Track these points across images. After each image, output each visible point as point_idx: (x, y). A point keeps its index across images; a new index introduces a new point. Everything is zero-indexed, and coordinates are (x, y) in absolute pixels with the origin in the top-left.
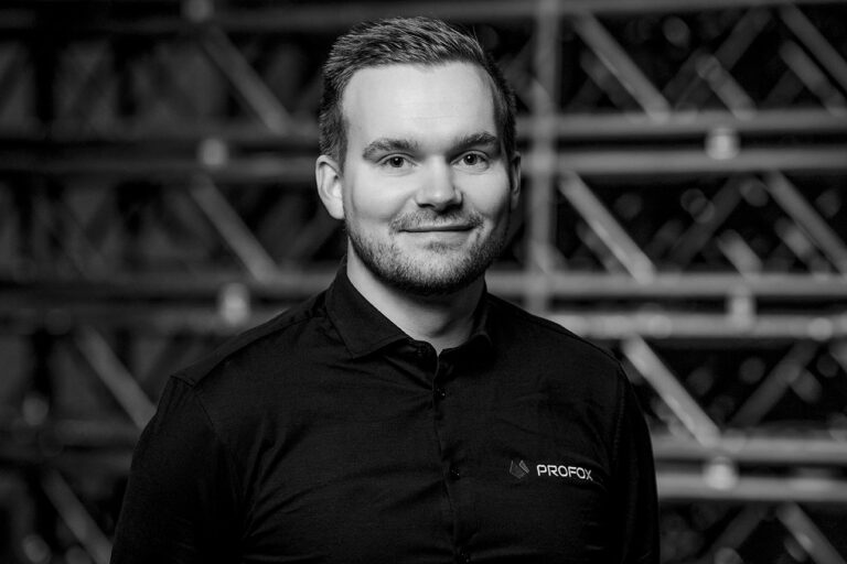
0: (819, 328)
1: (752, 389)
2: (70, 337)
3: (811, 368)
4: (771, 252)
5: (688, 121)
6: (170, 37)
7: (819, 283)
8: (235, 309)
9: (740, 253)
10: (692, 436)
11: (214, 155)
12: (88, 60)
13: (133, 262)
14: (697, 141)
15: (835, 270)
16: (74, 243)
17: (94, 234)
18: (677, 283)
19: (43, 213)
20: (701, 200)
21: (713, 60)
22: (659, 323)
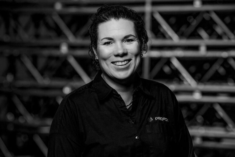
0: (224, 54)
1: (207, 71)
2: (19, 57)
3: (222, 65)
4: (212, 33)
7: (224, 42)
8: (64, 49)
9: (203, 34)
10: (190, 85)
11: (58, 7)
13: (37, 36)
14: (191, 3)
15: (229, 39)
16: (21, 31)
17: (26, 29)
18: (185, 42)
19: (12, 23)
20: (192, 19)
22: (180, 53)
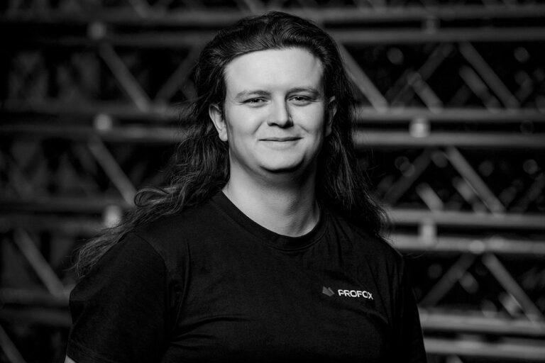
0: (477, 246)
1: (436, 281)
2: (10, 235)
3: (471, 270)
4: (450, 197)
5: (399, 113)
6: (80, 49)
7: (477, 218)
8: (113, 219)
9: (430, 197)
11: (103, 124)
12: (29, 61)
13: (53, 189)
14: (404, 126)
15: (488, 211)
16: (16, 178)
17: (29, 171)
20: (407, 163)
21: (417, 75)
